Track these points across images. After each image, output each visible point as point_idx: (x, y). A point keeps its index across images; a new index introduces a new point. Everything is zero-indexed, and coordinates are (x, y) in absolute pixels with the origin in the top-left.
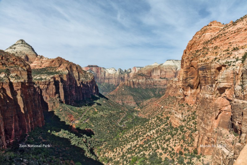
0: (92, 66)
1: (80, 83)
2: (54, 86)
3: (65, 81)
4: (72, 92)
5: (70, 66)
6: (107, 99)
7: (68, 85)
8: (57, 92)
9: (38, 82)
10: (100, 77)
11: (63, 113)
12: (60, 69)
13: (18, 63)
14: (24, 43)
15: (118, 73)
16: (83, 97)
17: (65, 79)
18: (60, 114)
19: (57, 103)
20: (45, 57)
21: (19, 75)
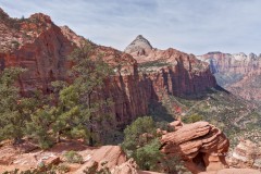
0: (213, 53)
2: (163, 78)
3: (174, 72)
4: (181, 84)
5: (180, 57)
6: (228, 92)
11: (170, 104)
14: (141, 38)
15: (248, 59)
19: (165, 94)
20: (159, 49)
21: (127, 69)
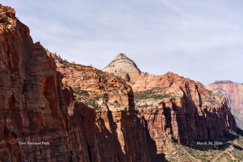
1: (202, 111)
2: (163, 116)
3: (180, 107)
4: (190, 126)
5: (186, 85)
7: (184, 115)
8: (168, 125)
9: (143, 111)
10: (237, 100)
11: (177, 158)
12: (170, 91)
13: (118, 85)
14: (124, 57)
16: (209, 134)
17: (179, 104)
18: (174, 160)
19: (169, 142)
20: (151, 74)
21: (118, 101)
